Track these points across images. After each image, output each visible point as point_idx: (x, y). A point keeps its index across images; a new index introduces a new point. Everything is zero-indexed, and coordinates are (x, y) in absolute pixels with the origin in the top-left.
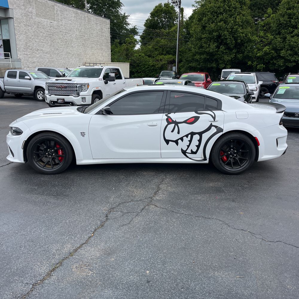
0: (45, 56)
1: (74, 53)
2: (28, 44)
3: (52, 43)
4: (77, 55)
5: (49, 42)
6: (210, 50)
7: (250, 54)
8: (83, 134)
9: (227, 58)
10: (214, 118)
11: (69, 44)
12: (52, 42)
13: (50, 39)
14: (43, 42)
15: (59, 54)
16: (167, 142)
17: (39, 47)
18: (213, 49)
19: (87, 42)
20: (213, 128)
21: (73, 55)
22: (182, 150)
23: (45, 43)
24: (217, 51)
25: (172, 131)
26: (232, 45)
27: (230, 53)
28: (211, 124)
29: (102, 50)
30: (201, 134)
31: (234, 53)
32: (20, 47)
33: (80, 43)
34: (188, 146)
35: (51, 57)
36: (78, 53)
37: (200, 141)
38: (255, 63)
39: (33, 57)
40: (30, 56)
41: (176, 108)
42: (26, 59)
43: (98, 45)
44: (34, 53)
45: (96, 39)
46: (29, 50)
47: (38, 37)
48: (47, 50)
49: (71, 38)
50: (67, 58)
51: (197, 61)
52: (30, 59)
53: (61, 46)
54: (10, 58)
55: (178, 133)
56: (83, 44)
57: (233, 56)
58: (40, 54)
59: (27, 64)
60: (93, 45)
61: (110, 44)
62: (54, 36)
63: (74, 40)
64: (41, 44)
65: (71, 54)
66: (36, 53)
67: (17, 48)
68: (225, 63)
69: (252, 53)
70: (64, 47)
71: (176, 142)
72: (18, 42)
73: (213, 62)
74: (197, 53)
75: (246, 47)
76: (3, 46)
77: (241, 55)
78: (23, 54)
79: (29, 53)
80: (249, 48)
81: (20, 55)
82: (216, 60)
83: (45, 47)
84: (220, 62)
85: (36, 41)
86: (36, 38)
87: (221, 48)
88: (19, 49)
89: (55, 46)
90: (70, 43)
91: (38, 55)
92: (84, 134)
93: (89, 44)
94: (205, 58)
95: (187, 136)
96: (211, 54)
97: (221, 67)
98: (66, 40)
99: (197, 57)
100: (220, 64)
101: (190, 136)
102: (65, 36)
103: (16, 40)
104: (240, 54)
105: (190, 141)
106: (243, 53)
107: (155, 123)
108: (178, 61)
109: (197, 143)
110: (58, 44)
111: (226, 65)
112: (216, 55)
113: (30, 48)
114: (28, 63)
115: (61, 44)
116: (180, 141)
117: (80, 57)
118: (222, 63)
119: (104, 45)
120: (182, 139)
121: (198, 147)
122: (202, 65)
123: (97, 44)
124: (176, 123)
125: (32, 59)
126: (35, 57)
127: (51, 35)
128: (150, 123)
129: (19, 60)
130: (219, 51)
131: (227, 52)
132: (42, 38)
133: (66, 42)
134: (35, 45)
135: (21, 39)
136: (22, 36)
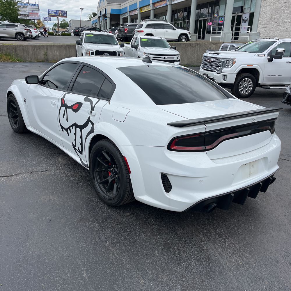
2: (274, 17)
16: (62, 128)
17: (287, 20)
28: (89, 117)
32: (263, 20)
34: (75, 141)
39: (276, 31)
40: (272, 29)
44: (278, 26)
46: (273, 23)
47: (289, 8)
54: (249, 31)
58: (286, 27)
66: (281, 26)
67: (259, 22)
71: (67, 130)
72: (262, 15)
78: (265, 27)
79: (273, 26)
81: (261, 29)
85: (285, 13)
86: (286, 10)
88: (261, 22)
91: (283, 29)
103: (261, 12)
113: (275, 20)
126: (278, 31)
129: (258, 34)
134: (283, 17)
135: (267, 11)
136: (269, 8)
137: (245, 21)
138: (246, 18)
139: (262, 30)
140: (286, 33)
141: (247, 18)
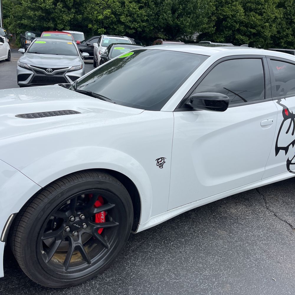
6: (45, 6)
7: (90, 16)
9: (66, 18)
18: (50, 6)
24: (54, 9)
26: (71, 3)
27: (68, 12)
31: (72, 13)
38: (96, 26)
51: (29, 18)
57: (72, 16)
68: (63, 23)
69: (92, 15)
73: (49, 21)
74: (29, 8)
75: (86, 8)
77: (81, 16)
80: (88, 9)
82: (54, 20)
84: (58, 22)
87: (59, 5)
94: (40, 16)
96: (48, 12)
97: (60, 28)
99: (30, 13)
100: (58, 24)
104: (80, 14)
106: (83, 14)
111: (65, 25)
112: (53, 13)
118: (61, 23)
122: (37, 23)
130: (56, 8)
131: (65, 11)
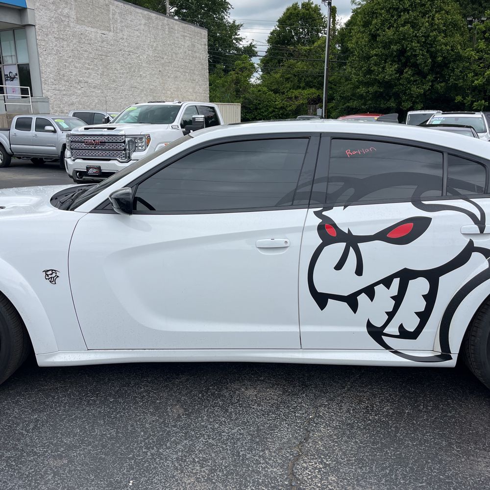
0: (92, 92)
1: (144, 87)
2: (62, 73)
3: (105, 70)
4: (149, 91)
5: (100, 67)
6: (384, 78)
7: (460, 83)
8: (51, 276)
9: (416, 90)
10: (481, 223)
11: (134, 71)
12: (106, 67)
13: (101, 62)
14: (88, 69)
15: (117, 88)
16: (322, 299)
17: (81, 77)
18: (391, 75)
19: (167, 68)
20: (475, 255)
21: (142, 90)
22: (369, 325)
23: (93, 69)
24: (399, 80)
25: (339, 267)
26: (427, 66)
27: (422, 81)
28: (471, 242)
29: (194, 82)
30: (433, 276)
31: (429, 81)
32: (47, 77)
33: (155, 69)
34: (391, 315)
35: (102, 94)
36: (151, 87)
37: (430, 298)
38: (469, 98)
39: (70, 95)
40: (65, 93)
41: (351, 191)
42: (59, 98)
43: (187, 74)
44: (72, 88)
45: (183, 64)
46: (63, 82)
47: (80, 59)
48: (96, 82)
49: (139, 62)
50: (131, 96)
51: (361, 97)
52: (66, 99)
53: (121, 75)
54: (30, 95)
55: (359, 271)
56: (160, 71)
57: (427, 87)
58: (83, 89)
59: (59, 107)
60: (178, 73)
61: (208, 71)
62: (109, 58)
63: (144, 65)
64: (85, 71)
65: (138, 89)
66: (76, 88)
67: (43, 79)
68: (412, 100)
69: (464, 80)
70: (127, 77)
71: (352, 301)
72: (43, 68)
73: (390, 99)
74: (361, 83)
75: (453, 71)
76: (18, 77)
77: (443, 84)
78: (53, 89)
79: (64, 88)
80: (457, 71)
81: (48, 91)
82: (397, 96)
83: (92, 77)
84: (404, 98)
85: (75, 67)
86: (76, 62)
87: (406, 72)
88: (46, 80)
89: (110, 75)
90: (136, 70)
91: (79, 92)
92: (54, 275)
93: (170, 72)
94: (376, 92)
95: (387, 282)
96: (388, 85)
97: (405, 107)
98: (130, 65)
99: (362, 90)
100: (404, 101)
101: (396, 282)
102: (128, 58)
103: (41, 65)
104: (441, 82)
105: (398, 299)
106: (446, 81)
107: (279, 241)
108: (327, 99)
109: (422, 306)
110: (116, 72)
111: (414, 103)
112: (396, 86)
113: (66, 78)
114: (62, 106)
115: (122, 71)
116: (363, 299)
117: (155, 95)
118: (407, 100)
119: (197, 73)
120: (370, 291)
121: (424, 316)
122: (370, 104)
123: (186, 72)
124: (352, 241)
125: (68, 99)
126: (73, 95)
127: (103, 57)
128: (266, 241)
129: (46, 100)
130: (401, 78)
131: (416, 80)
132: (88, 62)
133: (129, 68)
134: (74, 73)
135: (49, 63)
136: (52, 58)
137: (12, 79)
138: (10, 72)
139: (49, 93)
140: (85, 98)
141: (14, 73)
